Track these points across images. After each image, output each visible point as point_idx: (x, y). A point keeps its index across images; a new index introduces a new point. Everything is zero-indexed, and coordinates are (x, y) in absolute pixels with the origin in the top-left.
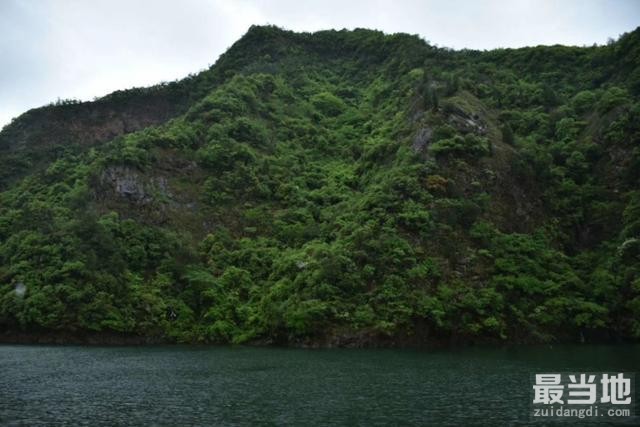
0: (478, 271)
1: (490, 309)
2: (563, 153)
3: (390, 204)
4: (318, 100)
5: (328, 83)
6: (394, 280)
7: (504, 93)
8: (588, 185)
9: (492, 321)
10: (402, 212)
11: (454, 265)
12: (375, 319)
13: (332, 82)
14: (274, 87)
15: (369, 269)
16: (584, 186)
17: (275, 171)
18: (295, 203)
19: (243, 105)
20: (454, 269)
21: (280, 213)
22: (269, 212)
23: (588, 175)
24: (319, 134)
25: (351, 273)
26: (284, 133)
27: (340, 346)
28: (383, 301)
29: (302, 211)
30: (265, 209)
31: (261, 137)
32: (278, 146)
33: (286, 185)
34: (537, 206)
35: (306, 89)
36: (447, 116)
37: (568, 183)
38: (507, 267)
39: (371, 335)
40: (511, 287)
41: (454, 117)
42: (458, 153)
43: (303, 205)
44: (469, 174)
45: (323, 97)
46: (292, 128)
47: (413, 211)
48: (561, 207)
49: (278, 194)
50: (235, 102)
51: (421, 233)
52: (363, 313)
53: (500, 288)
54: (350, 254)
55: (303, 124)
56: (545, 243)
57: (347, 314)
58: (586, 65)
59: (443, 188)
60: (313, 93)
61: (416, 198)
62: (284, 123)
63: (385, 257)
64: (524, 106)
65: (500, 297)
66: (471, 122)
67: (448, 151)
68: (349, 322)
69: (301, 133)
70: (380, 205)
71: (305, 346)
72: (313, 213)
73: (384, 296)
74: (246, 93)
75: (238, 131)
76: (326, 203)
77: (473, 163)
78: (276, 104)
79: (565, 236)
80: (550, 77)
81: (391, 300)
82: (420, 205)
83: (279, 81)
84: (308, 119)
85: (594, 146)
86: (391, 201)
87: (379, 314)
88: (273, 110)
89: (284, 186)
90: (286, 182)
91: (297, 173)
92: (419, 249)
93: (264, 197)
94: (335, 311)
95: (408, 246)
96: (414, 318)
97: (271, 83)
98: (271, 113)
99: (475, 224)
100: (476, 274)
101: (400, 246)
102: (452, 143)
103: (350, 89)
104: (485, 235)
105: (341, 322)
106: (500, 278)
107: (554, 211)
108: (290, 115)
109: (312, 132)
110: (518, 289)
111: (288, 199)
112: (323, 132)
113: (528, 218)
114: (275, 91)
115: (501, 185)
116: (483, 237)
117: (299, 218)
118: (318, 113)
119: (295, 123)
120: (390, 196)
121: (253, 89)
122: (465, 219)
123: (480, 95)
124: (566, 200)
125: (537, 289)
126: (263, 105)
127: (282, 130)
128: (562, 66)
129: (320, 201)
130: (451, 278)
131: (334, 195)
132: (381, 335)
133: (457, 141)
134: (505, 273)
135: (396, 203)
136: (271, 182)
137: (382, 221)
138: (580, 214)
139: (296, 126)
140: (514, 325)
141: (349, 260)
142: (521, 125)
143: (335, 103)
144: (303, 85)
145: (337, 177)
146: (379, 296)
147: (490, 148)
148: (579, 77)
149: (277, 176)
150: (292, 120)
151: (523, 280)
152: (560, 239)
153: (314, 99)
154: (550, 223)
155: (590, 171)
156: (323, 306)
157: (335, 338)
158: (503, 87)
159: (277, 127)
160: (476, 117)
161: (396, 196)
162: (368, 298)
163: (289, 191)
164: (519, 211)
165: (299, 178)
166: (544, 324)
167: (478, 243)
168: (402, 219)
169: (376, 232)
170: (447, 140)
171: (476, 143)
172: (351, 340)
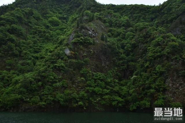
0: (81, 85)
1: (82, 99)
2: (125, 44)
3: (52, 61)
4: (51, 20)
5: (58, 13)
6: (48, 87)
7: (113, 22)
8: (130, 56)
9: (81, 103)
10: (56, 63)
11: (73, 83)
12: (39, 101)
13: (60, 13)
14: (33, 14)
15: (40, 83)
16: (129, 57)
17: (23, 46)
18: (28, 58)
19: (16, 20)
20: (73, 84)
21: (21, 62)
22: (17, 61)
23: (131, 53)
24: (47, 33)
25: (33, 85)
26: (33, 32)
27: (24, 111)
28: (43, 95)
29: (29, 61)
30: (16, 60)
31: (21, 33)
32: (28, 37)
33: (25, 52)
34: (111, 63)
35: (48, 15)
36: (81, 30)
37: (123, 55)
38: (92, 84)
39: (37, 107)
40: (91, 91)
41: (84, 30)
42: (81, 43)
43: (30, 59)
44: (84, 51)
45: (53, 19)
46: (37, 30)
47: (60, 63)
48: (119, 64)
49: (22, 55)
50: (12, 18)
51: (62, 71)
52: (34, 99)
53: (87, 92)
54: (35, 78)
55: (42, 29)
56: (111, 76)
57: (28, 99)
58: (150, 13)
59: (73, 55)
60: (50, 17)
61: (62, 59)
62: (33, 27)
63: (47, 79)
64: (119, 27)
65: (85, 95)
66: (90, 33)
67: (78, 42)
68: (29, 102)
69: (40, 32)
70: (49, 61)
71: (11, 111)
72: (34, 62)
73: (44, 93)
74: (19, 15)
75: (12, 30)
76: (39, 59)
77: (86, 47)
78: (33, 20)
79: (119, 74)
80: (136, 16)
81: (46, 94)
82: (62, 61)
83: (35, 12)
84: (44, 27)
85: (134, 43)
86: (53, 59)
87: (41, 100)
88: (31, 23)
89: (24, 52)
90: (25, 50)
91: (31, 47)
92: (60, 77)
93: (16, 56)
94: (24, 98)
95: (56, 76)
96: (53, 101)
97: (32, 12)
98: (29, 24)
99: (82, 69)
100: (80, 86)
101: (53, 75)
102: (79, 40)
103: (65, 16)
104: (85, 73)
105: (26, 102)
106: (88, 88)
107: (116, 65)
108: (37, 25)
109: (44, 32)
110: (94, 92)
111: (25, 57)
112: (49, 32)
113: (106, 67)
114: (33, 15)
115: (96, 55)
116: (84, 73)
117: (28, 64)
118: (49, 25)
119: (39, 28)
120: (53, 58)
121: (23, 14)
122: (79, 67)
123: (105, 22)
124: (121, 61)
125: (100, 92)
126: (26, 20)
127: (33, 30)
128: (142, 12)
129: (37, 58)
130: (71, 87)
131: (42, 56)
132: (40, 107)
133: (81, 39)
134: (90, 86)
135: (55, 60)
136: (20, 50)
137: (49, 66)
138: (126, 66)
139: (38, 29)
140: (91, 105)
141: (33, 80)
142: (115, 34)
143: (58, 21)
144: (47, 14)
145: (47, 49)
146: (42, 93)
147: (94, 42)
148: (147, 17)
149: (23, 48)
150: (38, 27)
151: (96, 89)
152: (117, 75)
153: (50, 19)
154: (114, 69)
155: (132, 51)
156: (19, 96)
157: (23, 108)
158: (114, 20)
159: (31, 29)
160: (93, 31)
161: (55, 58)
162: (38, 94)
163: (26, 54)
164: (103, 65)
165: (31, 49)
166: (102, 104)
167: (82, 75)
168: (56, 66)
169: (46, 70)
170: (78, 39)
171: (89, 40)
172: (29, 109)
